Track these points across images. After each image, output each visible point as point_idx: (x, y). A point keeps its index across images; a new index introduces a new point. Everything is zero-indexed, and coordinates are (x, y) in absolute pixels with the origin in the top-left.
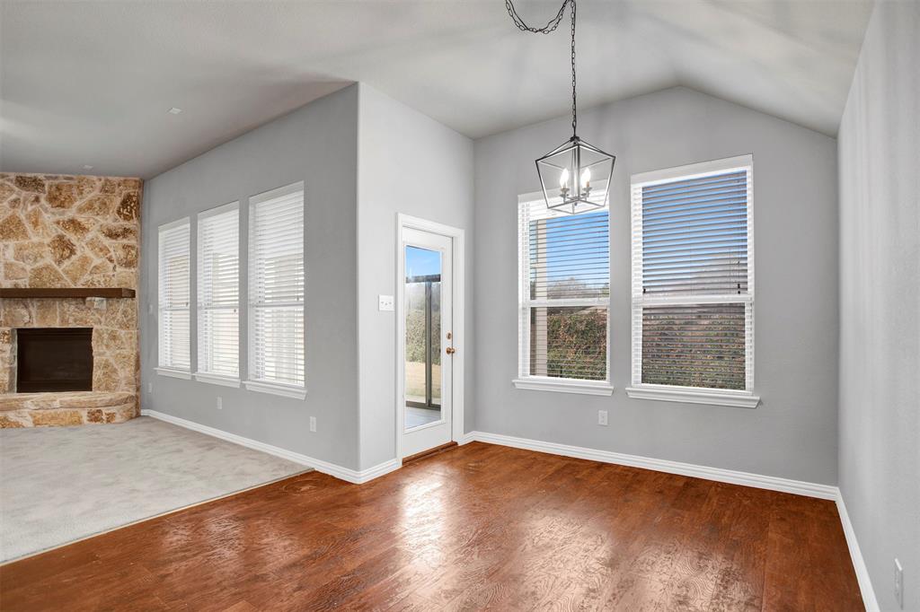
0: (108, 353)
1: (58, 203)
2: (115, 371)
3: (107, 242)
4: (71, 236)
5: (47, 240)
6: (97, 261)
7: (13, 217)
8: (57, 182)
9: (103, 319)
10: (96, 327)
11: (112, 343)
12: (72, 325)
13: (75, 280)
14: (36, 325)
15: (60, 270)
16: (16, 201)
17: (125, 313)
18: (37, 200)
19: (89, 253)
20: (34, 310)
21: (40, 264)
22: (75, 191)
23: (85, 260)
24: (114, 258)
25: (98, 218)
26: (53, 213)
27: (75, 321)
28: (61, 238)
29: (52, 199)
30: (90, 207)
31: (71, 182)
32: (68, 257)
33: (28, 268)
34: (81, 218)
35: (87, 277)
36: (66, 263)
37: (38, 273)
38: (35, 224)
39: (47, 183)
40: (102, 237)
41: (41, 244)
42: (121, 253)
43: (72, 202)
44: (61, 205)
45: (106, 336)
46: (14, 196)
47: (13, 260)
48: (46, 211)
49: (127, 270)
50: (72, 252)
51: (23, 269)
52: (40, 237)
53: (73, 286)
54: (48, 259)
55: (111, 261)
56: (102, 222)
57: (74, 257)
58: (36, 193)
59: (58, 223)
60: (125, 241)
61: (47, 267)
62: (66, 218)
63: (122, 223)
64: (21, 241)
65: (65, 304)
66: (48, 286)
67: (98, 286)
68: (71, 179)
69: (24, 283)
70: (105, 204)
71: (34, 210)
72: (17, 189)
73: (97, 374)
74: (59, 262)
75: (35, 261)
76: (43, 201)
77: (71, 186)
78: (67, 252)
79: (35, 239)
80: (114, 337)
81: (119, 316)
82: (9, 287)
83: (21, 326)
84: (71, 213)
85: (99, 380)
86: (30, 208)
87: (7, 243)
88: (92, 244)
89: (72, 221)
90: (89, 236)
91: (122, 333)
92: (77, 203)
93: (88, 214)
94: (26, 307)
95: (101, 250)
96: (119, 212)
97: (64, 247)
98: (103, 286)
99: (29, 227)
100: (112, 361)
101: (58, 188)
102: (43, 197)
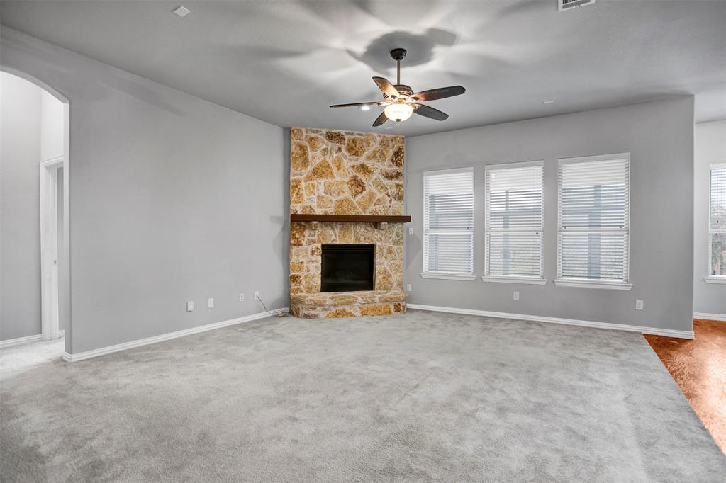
0: (386, 263)
1: (354, 152)
2: (390, 276)
3: (386, 182)
4: (361, 177)
5: (347, 180)
6: (379, 196)
7: (324, 162)
8: (352, 137)
9: (383, 239)
10: (378, 244)
11: (389, 256)
12: (363, 242)
13: (365, 209)
14: (338, 242)
15: (354, 202)
16: (325, 150)
17: (397, 234)
18: (340, 149)
19: (374, 190)
20: (337, 231)
21: (342, 197)
22: (365, 144)
23: (372, 195)
24: (390, 194)
25: (379, 164)
26: (350, 160)
27: (365, 239)
28: (355, 178)
29: (350, 149)
30: (374, 156)
31: (362, 138)
32: (361, 193)
33: (334, 200)
34: (369, 164)
35: (372, 207)
36: (359, 196)
37: (340, 203)
38: (339, 167)
39: (347, 137)
40: (382, 178)
41: (342, 182)
42: (394, 190)
43: (363, 152)
44: (356, 154)
45: (385, 250)
46: (324, 147)
47: (323, 194)
48: (346, 158)
49: (399, 202)
50: (364, 188)
51: (330, 201)
52: (341, 178)
53: (363, 214)
54: (347, 194)
55: (389, 196)
56: (381, 167)
57: (364, 193)
58: (339, 145)
59: (353, 167)
60: (397, 182)
61: (346, 200)
62: (358, 163)
63: (395, 168)
64: (330, 180)
65: (358, 227)
66: (347, 213)
67: (380, 214)
68: (362, 135)
69: (331, 211)
70: (384, 154)
71: (338, 157)
72: (326, 141)
73: (378, 278)
74: (355, 196)
75: (339, 195)
76: (344, 151)
77: (362, 140)
78: (359, 189)
79: (338, 179)
80: (390, 252)
81: (394, 236)
82: (321, 214)
83: (329, 243)
84: (362, 160)
85: (380, 282)
86: (335, 156)
87: (320, 181)
88: (376, 183)
89: (363, 166)
90: (374, 177)
91: (395, 248)
92: (366, 153)
93: (373, 161)
94: (333, 229)
95: (382, 187)
96: (392, 160)
97: (357, 185)
98: (382, 214)
99: (334, 169)
100: (388, 268)
101: (354, 141)
102: (343, 147)
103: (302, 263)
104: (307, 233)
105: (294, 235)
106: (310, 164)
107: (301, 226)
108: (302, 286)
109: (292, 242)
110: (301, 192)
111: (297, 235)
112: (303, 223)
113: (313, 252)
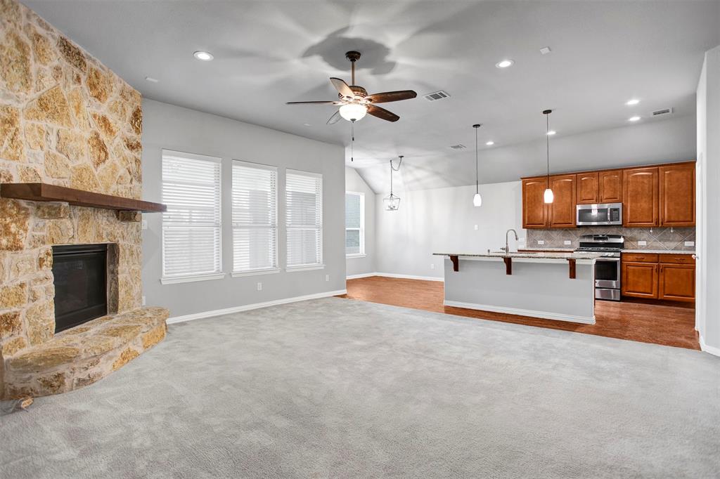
0: (127, 270)
1: (96, 92)
2: (131, 288)
3: (127, 152)
4: (103, 136)
5: (87, 135)
6: (121, 171)
7: (57, 90)
8: (94, 66)
10: (121, 242)
11: (130, 259)
13: (107, 187)
15: (96, 173)
16: (58, 69)
17: (137, 227)
18: (79, 79)
19: (117, 161)
20: (75, 221)
21: (81, 162)
22: (107, 85)
23: (114, 167)
24: (131, 171)
25: (120, 123)
26: (91, 103)
27: (107, 235)
28: (97, 135)
29: (91, 85)
30: (116, 109)
31: (105, 74)
32: (104, 161)
33: (71, 165)
34: (111, 119)
35: (114, 186)
36: (102, 166)
37: (79, 173)
38: (77, 110)
39: (88, 63)
40: (123, 145)
41: (82, 138)
42: (134, 166)
43: (105, 97)
44: (98, 97)
45: (127, 252)
46: (57, 62)
48: (86, 97)
49: (138, 184)
50: (106, 155)
51: (67, 166)
52: (81, 129)
54: (88, 159)
55: (130, 173)
56: (123, 128)
57: (107, 162)
58: (77, 70)
59: (95, 116)
60: (136, 155)
61: (87, 169)
62: (100, 113)
63: (134, 134)
64: (65, 127)
65: (99, 215)
68: (103, 69)
69: (66, 185)
70: (124, 110)
71: (75, 90)
72: (60, 54)
73: (121, 294)
74: (97, 165)
75: (77, 158)
76: (83, 84)
77: (104, 77)
78: (103, 155)
79: (77, 130)
80: (131, 253)
81: (135, 230)
83: (66, 242)
84: (104, 109)
85: (123, 299)
86: (72, 87)
87: (50, 125)
88: (118, 151)
89: (105, 119)
90: (116, 141)
92: (108, 100)
93: (115, 116)
95: (124, 159)
96: (132, 122)
97: (100, 147)
99: (73, 111)
100: (129, 278)
101: (96, 75)
102: (83, 78)
103: (22, 285)
104: (31, 222)
105: (6, 227)
106: (34, 84)
107: (20, 208)
108: (22, 334)
109: (4, 242)
110: (20, 137)
111: (13, 228)
112: (23, 203)
113: (41, 261)
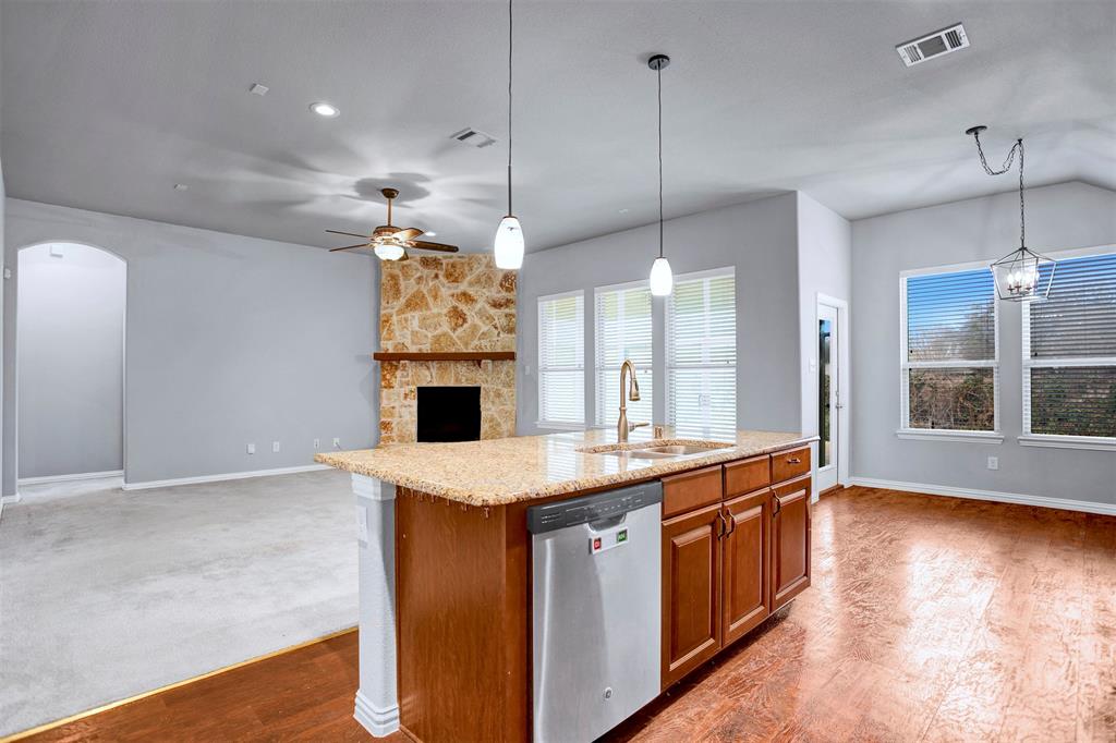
0: (493, 409)
1: (453, 278)
2: (499, 425)
3: (492, 311)
4: (463, 307)
5: (445, 311)
6: (484, 328)
7: (419, 291)
8: (451, 261)
9: (489, 379)
10: (483, 386)
11: (497, 400)
12: (464, 384)
13: (466, 344)
14: (435, 385)
15: (454, 336)
16: (420, 278)
17: (507, 373)
18: (437, 276)
19: (478, 321)
20: (434, 371)
21: (438, 332)
22: (467, 268)
23: (475, 327)
24: (498, 325)
25: (484, 290)
26: (449, 288)
27: (467, 380)
28: (455, 308)
29: (448, 275)
30: (478, 281)
31: (463, 261)
32: (461, 325)
33: (430, 335)
34: (471, 291)
35: (476, 342)
36: (460, 330)
37: (437, 339)
38: (435, 297)
39: (444, 262)
40: (487, 307)
41: (439, 315)
42: (504, 321)
43: (464, 278)
44: (456, 281)
45: (492, 393)
46: (419, 274)
47: (417, 329)
48: (444, 286)
49: (509, 335)
50: (465, 321)
51: (426, 336)
52: (440, 309)
53: (465, 351)
54: (445, 327)
55: (496, 328)
56: (487, 294)
57: (466, 326)
58: (436, 271)
59: (453, 296)
60: (507, 311)
61: (444, 335)
62: (459, 291)
63: (504, 294)
64: (425, 312)
65: (458, 366)
66: (445, 350)
67: (485, 351)
68: (463, 257)
69: (426, 348)
70: (490, 278)
71: (434, 285)
72: (421, 268)
73: (484, 427)
74: (454, 330)
75: (435, 329)
76: (441, 277)
77: (463, 264)
78: (460, 321)
79: (435, 311)
80: (498, 395)
81: (503, 376)
82: (415, 351)
83: (424, 385)
84: (463, 287)
85: (486, 432)
86: (431, 284)
87: (413, 314)
88: (481, 313)
89: (464, 294)
90: (478, 306)
91: (505, 391)
92: (468, 278)
93: (476, 288)
94: (428, 368)
95: (488, 318)
96: (501, 285)
97: (458, 316)
98: (489, 351)
99: (430, 300)
100: (496, 416)
101: (453, 266)
102: (441, 274)
103: (393, 408)
104: (398, 373)
105: (384, 376)
106: (403, 295)
107: (392, 365)
108: (393, 434)
109: (383, 384)
110: (392, 327)
111: (388, 377)
112: (394, 363)
113: (406, 396)
